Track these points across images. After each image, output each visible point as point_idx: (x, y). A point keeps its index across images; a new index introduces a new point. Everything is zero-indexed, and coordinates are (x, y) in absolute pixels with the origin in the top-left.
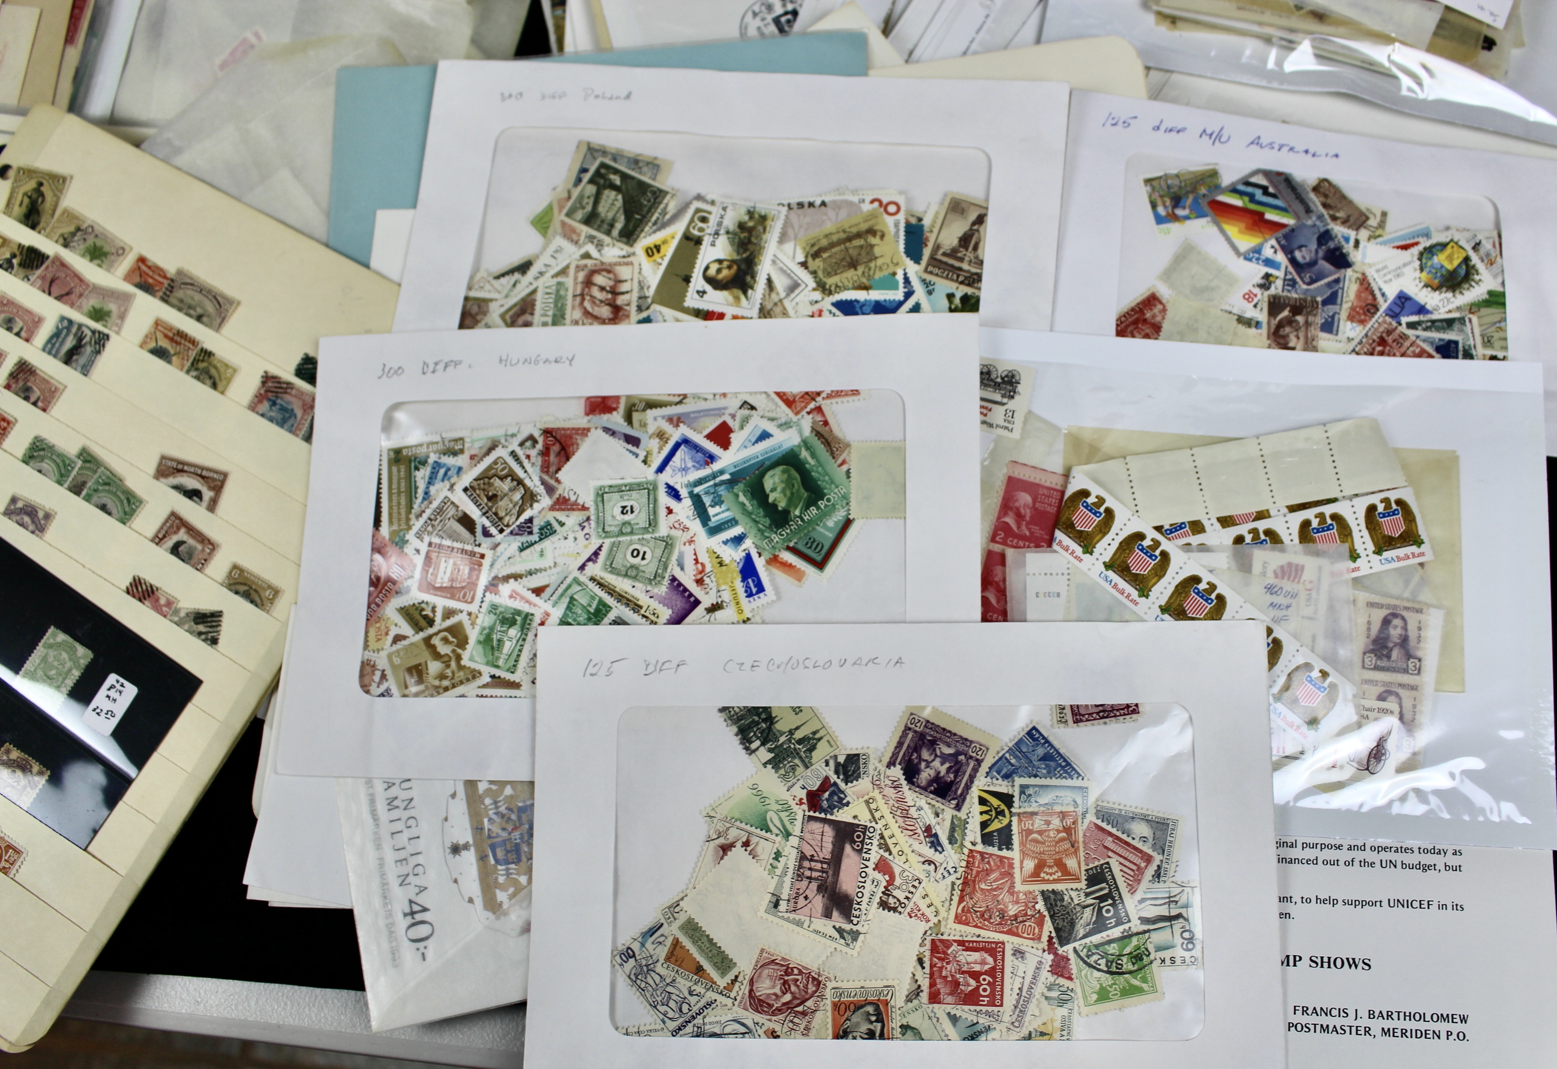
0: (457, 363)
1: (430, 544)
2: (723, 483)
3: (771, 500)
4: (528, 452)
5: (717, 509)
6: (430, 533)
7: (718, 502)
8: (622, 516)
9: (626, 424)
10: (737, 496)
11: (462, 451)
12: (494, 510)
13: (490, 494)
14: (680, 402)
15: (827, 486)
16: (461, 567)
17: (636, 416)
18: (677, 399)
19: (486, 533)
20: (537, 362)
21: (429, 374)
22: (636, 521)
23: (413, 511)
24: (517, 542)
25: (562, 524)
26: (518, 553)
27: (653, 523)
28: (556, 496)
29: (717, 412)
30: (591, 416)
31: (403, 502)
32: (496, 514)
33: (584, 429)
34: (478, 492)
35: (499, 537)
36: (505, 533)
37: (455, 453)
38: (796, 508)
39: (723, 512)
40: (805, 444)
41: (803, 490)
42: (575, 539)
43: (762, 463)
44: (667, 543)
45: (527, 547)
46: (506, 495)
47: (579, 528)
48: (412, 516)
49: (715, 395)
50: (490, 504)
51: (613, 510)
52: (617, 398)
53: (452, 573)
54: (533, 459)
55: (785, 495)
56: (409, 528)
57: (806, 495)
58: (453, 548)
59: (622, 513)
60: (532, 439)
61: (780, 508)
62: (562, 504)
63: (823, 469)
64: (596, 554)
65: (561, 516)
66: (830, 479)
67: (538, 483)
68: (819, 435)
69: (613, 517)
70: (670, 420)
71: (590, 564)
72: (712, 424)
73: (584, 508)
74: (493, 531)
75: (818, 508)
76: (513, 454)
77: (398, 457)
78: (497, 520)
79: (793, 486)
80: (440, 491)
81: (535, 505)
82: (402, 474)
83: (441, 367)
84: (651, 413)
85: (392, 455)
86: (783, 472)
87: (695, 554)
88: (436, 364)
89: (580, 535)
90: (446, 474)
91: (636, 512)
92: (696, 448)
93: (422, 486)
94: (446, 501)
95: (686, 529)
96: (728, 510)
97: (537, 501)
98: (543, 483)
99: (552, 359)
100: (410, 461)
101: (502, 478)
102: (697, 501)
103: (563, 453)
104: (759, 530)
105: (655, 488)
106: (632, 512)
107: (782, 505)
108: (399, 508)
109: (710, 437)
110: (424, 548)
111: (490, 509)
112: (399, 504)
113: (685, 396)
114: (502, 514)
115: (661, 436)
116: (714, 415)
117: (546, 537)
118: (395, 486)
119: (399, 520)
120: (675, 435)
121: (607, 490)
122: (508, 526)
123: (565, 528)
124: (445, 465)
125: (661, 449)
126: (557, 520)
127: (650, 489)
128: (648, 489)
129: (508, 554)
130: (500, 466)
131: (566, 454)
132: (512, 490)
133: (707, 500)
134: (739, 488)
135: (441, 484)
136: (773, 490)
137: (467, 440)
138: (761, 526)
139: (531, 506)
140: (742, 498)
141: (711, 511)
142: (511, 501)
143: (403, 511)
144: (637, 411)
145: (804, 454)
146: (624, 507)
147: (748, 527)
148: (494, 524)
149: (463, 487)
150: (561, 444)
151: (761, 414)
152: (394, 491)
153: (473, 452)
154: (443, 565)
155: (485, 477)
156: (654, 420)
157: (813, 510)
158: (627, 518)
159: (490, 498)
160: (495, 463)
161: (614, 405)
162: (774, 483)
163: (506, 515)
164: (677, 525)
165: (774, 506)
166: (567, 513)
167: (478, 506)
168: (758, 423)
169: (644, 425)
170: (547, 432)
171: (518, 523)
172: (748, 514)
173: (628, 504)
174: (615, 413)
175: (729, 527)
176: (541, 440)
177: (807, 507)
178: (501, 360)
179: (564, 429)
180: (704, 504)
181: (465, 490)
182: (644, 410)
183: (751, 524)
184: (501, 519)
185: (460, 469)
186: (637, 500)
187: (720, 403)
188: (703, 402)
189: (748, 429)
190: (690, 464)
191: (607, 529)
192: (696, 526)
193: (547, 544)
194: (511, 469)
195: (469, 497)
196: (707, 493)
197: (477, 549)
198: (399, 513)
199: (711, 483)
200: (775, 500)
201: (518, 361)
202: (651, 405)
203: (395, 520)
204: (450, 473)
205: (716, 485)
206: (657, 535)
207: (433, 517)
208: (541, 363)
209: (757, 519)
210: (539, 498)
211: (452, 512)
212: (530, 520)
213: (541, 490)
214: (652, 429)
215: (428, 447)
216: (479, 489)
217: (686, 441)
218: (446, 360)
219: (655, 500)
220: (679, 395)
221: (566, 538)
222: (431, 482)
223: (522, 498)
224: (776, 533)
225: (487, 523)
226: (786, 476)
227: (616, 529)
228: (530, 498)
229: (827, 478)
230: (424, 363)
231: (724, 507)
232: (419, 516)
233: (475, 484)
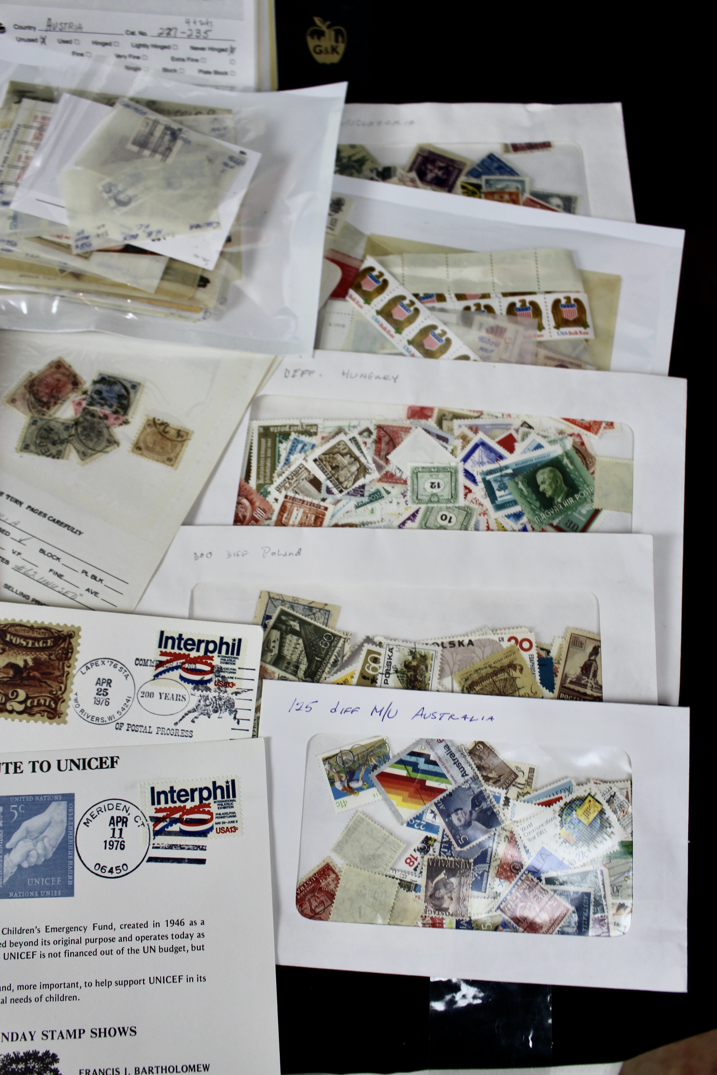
0: (311, 372)
1: (286, 497)
2: (507, 475)
3: (541, 488)
4: (365, 440)
5: (502, 493)
6: (286, 489)
7: (503, 487)
8: (431, 489)
9: (438, 428)
10: (517, 484)
11: (315, 434)
12: (336, 476)
13: (334, 465)
14: (478, 417)
15: (581, 485)
16: (309, 515)
17: (445, 424)
18: (476, 415)
19: (329, 491)
20: (370, 377)
21: (290, 378)
22: (441, 494)
23: (276, 472)
24: (355, 501)
25: (388, 493)
26: (354, 509)
27: (454, 497)
28: (384, 472)
29: (504, 427)
30: (412, 420)
31: (269, 464)
32: (337, 479)
33: (407, 428)
34: (324, 463)
35: (339, 496)
36: (343, 493)
37: (310, 434)
38: (558, 497)
39: (506, 495)
40: (567, 454)
41: (564, 485)
42: (398, 503)
43: (536, 464)
44: (467, 512)
45: (361, 506)
46: (345, 467)
47: (402, 496)
48: (275, 475)
49: (503, 415)
50: (333, 472)
51: (425, 482)
52: (431, 409)
53: (301, 519)
54: (368, 445)
55: (551, 487)
56: (272, 483)
57: (566, 489)
58: (304, 501)
59: (432, 487)
60: (368, 430)
61: (547, 496)
62: (389, 478)
63: (579, 472)
64: (414, 515)
65: (388, 487)
66: (584, 480)
67: (371, 461)
68: (578, 451)
69: (424, 489)
70: (471, 428)
71: (409, 522)
72: (502, 435)
73: (405, 482)
74: (335, 490)
75: (574, 499)
76: (353, 440)
77: (266, 432)
78: (339, 484)
79: (557, 482)
80: (297, 459)
81: (367, 476)
82: (269, 444)
83: (299, 373)
84: (456, 422)
85: (262, 430)
86: (551, 471)
87: (487, 523)
88: (295, 371)
89: (402, 500)
90: (303, 448)
91: (442, 487)
92: (490, 449)
93: (284, 454)
94: (301, 467)
95: (481, 504)
96: (510, 494)
97: (369, 473)
98: (375, 462)
99: (382, 376)
100: (276, 436)
101: (343, 455)
102: (488, 485)
103: (391, 443)
104: (532, 509)
105: (456, 471)
106: (439, 487)
107: (549, 493)
108: (265, 468)
109: (501, 443)
110: (281, 499)
111: (333, 475)
112: (265, 465)
113: (482, 413)
114: (342, 479)
115: (465, 438)
116: (503, 429)
117: (376, 500)
118: (263, 452)
119: (265, 476)
120: (475, 439)
121: (420, 470)
122: (346, 488)
123: (390, 495)
124: (302, 442)
125: (463, 448)
126: (385, 490)
127: (453, 472)
128: (451, 472)
129: (346, 509)
130: (341, 447)
131: (393, 443)
132: (351, 464)
133: (495, 486)
134: (519, 479)
135: (299, 455)
136: (543, 483)
137: (319, 426)
138: (533, 507)
139: (364, 476)
140: (521, 486)
141: (498, 494)
142: (349, 471)
143: (268, 471)
144: (446, 419)
145: (566, 461)
146: (433, 483)
147: (524, 506)
148: (336, 486)
149: (314, 458)
150: (389, 436)
151: (537, 432)
152: (262, 456)
153: (325, 435)
154: (295, 512)
155: (331, 453)
156: (459, 427)
157: (571, 500)
158: (435, 490)
159: (333, 468)
160: (338, 444)
161: (429, 414)
162: (544, 478)
163: (345, 480)
164: (474, 501)
165: (543, 494)
166: (392, 485)
167: (324, 473)
168: (533, 438)
169: (451, 430)
170: (380, 427)
171: (354, 487)
172: (525, 497)
173: (436, 481)
174: (430, 420)
175: (510, 506)
176: (375, 432)
177: (567, 497)
178: (343, 374)
179: (392, 426)
180: (493, 488)
181: (315, 461)
182: (451, 420)
183: (527, 504)
184: (341, 483)
185: (313, 446)
186: (443, 479)
187: (507, 421)
188: (495, 419)
189: (528, 441)
190: (485, 460)
191: (420, 497)
192: (487, 502)
193: (376, 505)
194: (350, 449)
195: (318, 466)
196: (496, 480)
197: (322, 504)
198: (265, 472)
199: (499, 474)
200: (544, 489)
201: (357, 375)
202: (457, 416)
203: (261, 477)
204: (306, 448)
205: (502, 476)
206: (457, 505)
207: (290, 477)
208: (373, 378)
209: (531, 501)
210: (370, 471)
211: (305, 474)
212: (363, 487)
213: (372, 466)
214: (457, 432)
215: (290, 428)
216: (326, 461)
217: (483, 444)
218: (303, 369)
219: (456, 480)
220: (478, 412)
221: (391, 502)
222: (291, 452)
223: (358, 470)
224: (544, 512)
225: (330, 485)
226: (552, 475)
227: (426, 499)
228: (363, 470)
229: (581, 479)
230: (287, 370)
231: (507, 492)
232: (280, 475)
233: (323, 457)
